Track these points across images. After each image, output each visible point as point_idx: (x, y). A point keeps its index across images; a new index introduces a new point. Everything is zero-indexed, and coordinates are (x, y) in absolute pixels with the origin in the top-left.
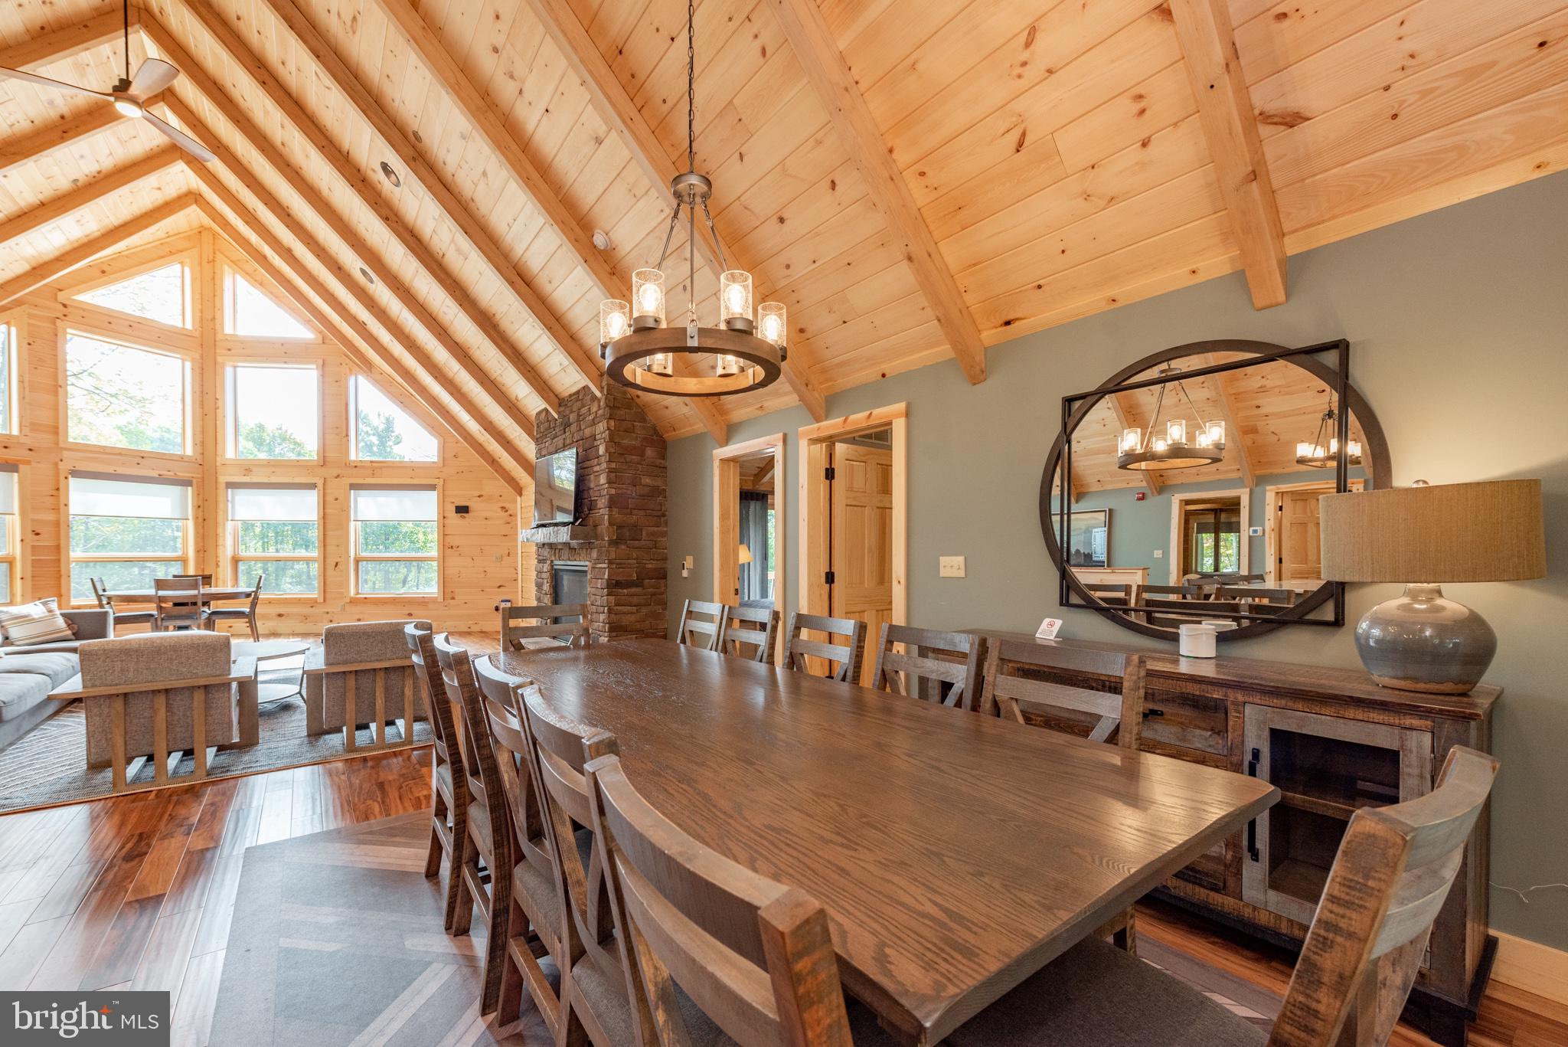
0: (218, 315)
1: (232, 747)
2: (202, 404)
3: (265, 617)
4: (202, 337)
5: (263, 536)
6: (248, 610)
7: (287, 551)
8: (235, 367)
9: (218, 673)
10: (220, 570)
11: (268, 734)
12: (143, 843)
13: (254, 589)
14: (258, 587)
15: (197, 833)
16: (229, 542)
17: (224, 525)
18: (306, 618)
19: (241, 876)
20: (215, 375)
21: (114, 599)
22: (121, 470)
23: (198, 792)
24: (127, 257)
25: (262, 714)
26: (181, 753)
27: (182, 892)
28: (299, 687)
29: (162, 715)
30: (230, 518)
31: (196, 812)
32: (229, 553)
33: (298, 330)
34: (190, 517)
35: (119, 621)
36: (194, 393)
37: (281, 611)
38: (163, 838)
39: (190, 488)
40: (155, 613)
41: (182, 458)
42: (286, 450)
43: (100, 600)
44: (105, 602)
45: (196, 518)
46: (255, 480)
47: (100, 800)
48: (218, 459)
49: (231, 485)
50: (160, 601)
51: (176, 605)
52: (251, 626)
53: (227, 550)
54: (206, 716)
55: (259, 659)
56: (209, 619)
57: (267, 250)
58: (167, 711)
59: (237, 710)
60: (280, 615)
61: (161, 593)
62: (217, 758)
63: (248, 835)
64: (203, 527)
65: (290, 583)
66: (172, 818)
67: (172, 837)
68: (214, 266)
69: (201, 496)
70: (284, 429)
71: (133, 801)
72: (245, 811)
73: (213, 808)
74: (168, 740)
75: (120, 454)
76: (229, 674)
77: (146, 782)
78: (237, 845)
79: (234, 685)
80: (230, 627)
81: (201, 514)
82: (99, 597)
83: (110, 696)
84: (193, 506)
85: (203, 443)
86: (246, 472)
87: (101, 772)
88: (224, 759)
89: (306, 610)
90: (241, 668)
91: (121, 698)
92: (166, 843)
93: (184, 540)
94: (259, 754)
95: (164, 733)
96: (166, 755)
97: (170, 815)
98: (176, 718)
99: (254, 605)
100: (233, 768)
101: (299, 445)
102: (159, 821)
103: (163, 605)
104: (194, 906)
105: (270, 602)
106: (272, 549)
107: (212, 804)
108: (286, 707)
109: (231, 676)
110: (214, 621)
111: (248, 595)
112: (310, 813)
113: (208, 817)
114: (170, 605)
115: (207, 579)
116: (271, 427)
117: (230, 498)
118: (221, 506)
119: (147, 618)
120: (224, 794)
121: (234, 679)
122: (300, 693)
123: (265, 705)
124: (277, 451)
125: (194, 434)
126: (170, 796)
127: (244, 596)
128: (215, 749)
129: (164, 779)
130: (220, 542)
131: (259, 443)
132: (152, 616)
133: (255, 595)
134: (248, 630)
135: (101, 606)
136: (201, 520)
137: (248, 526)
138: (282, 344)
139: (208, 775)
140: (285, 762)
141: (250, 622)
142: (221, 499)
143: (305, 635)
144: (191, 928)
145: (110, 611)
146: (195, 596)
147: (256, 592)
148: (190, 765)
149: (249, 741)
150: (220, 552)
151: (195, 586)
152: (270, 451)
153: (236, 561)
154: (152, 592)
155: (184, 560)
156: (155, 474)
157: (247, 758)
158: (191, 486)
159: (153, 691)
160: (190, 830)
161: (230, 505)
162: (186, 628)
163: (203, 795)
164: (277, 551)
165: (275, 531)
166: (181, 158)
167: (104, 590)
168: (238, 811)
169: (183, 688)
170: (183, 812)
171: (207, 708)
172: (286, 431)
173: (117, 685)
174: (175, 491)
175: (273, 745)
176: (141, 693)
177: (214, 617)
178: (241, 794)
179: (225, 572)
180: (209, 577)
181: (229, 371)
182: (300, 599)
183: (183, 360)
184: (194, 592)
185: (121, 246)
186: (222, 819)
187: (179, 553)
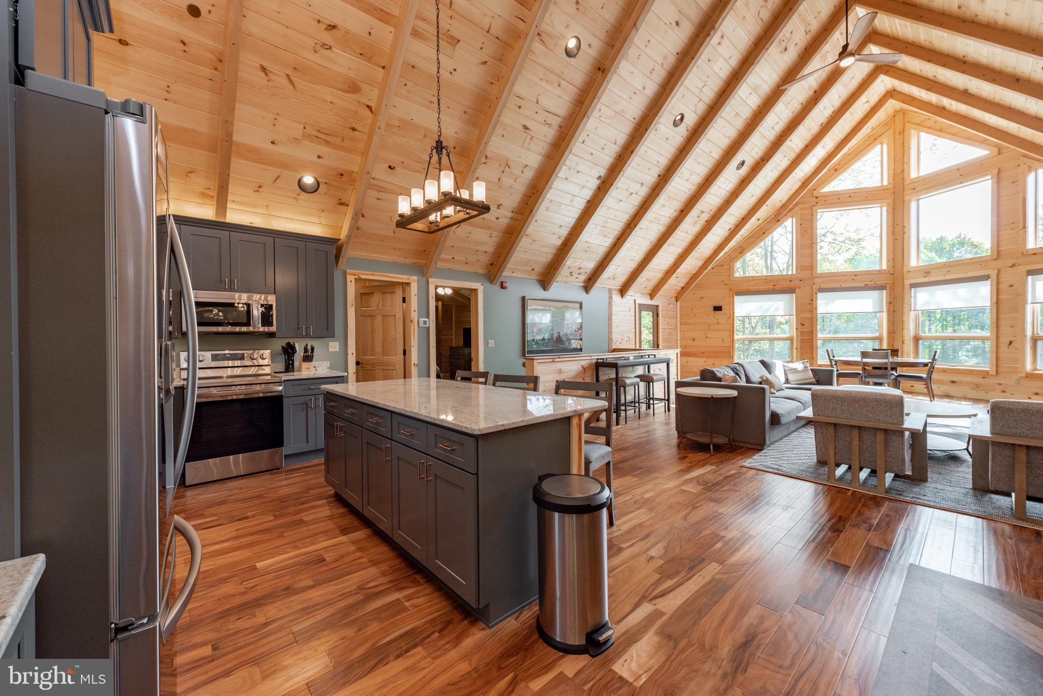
0: (906, 168)
1: (906, 477)
2: (894, 233)
3: (940, 382)
4: (894, 187)
5: (943, 320)
6: (925, 376)
7: (963, 331)
8: (918, 200)
9: (894, 422)
10: (905, 346)
11: (936, 476)
12: (841, 524)
13: (931, 361)
14: (934, 359)
15: (874, 533)
16: (912, 326)
17: (908, 314)
18: (978, 386)
19: (904, 585)
20: (903, 210)
21: (838, 362)
22: (843, 285)
23: (879, 502)
24: (848, 155)
25: (932, 458)
26: (870, 470)
27: (861, 572)
28: (966, 445)
29: (856, 443)
30: (913, 309)
31: (876, 516)
32: (912, 333)
33: (974, 153)
34: (885, 310)
35: (840, 375)
36: (888, 226)
37: (954, 379)
38: (853, 526)
39: (885, 291)
40: (861, 372)
41: (880, 272)
42: (963, 252)
43: (831, 362)
44: (834, 364)
45: (889, 311)
46: (932, 279)
47: (821, 484)
48: (904, 269)
49: (913, 286)
50: (864, 365)
51: (874, 368)
52: (927, 388)
53: (910, 330)
54: (885, 450)
55: (928, 416)
56: (895, 379)
57: (947, 102)
58: (859, 441)
59: (910, 451)
60: (953, 382)
61: (865, 360)
62: (894, 482)
63: (913, 552)
64: (894, 317)
65: (967, 356)
66: (860, 514)
67: (859, 528)
68: (904, 135)
69: (892, 295)
70: (962, 236)
71: (838, 492)
72: (912, 532)
73: (887, 519)
74: (860, 460)
75: (843, 275)
76: (903, 425)
77: (846, 483)
78: (903, 557)
79: (907, 434)
80: (912, 386)
81: (892, 307)
82: (831, 360)
83: (827, 423)
84: (886, 303)
85: (894, 259)
86: (926, 275)
87: (823, 466)
88: (899, 485)
89: (979, 380)
90: (913, 422)
91: (833, 426)
92: (854, 530)
93: (879, 325)
94: (927, 490)
95: (858, 454)
96: (858, 469)
97: (859, 511)
98: (865, 446)
99: (930, 373)
100: (905, 494)
101: (977, 246)
102: (852, 512)
103: (866, 368)
104: (867, 587)
105: (944, 371)
106: (950, 330)
107: (888, 516)
108: (953, 458)
109: (904, 426)
110: (900, 382)
111: (926, 365)
112: (971, 560)
113: (884, 524)
114: (870, 368)
115: (895, 352)
116: (950, 236)
117: (913, 295)
118: (906, 300)
119: (856, 375)
120: (896, 511)
121: (908, 429)
122: (967, 449)
123: (936, 452)
124: (956, 254)
125: (888, 254)
126: (860, 498)
127: (922, 365)
128: (893, 475)
129: (857, 484)
130: (905, 326)
131: (940, 251)
132: (859, 374)
133: (931, 365)
134: (926, 391)
135: (832, 366)
136: (892, 312)
137: (929, 314)
138: (958, 170)
139: (886, 493)
140: (949, 505)
141: (926, 385)
142: (906, 296)
143: (976, 401)
144: (864, 604)
145: (835, 369)
146: (887, 363)
147: (932, 363)
148: (873, 481)
149: (919, 478)
150: (905, 333)
151: (886, 357)
152: (951, 255)
153: (917, 339)
154: (858, 359)
155: (880, 339)
156: (862, 284)
157: (916, 490)
158: (886, 289)
159: (851, 426)
160: (871, 528)
161: (913, 300)
162: (880, 384)
163: (882, 506)
164: (955, 331)
165: (954, 317)
166: (881, 73)
167: (834, 357)
168: (907, 530)
169: (870, 428)
170: (867, 513)
171: (886, 445)
172: (965, 238)
173: (830, 417)
174: (875, 294)
175: (939, 486)
176: (844, 425)
177: (899, 379)
178: (910, 517)
179: (908, 346)
180: (897, 351)
181: (913, 205)
182: (971, 371)
183: (881, 207)
184: (885, 361)
185: (845, 150)
186: (894, 531)
187: (877, 334)
